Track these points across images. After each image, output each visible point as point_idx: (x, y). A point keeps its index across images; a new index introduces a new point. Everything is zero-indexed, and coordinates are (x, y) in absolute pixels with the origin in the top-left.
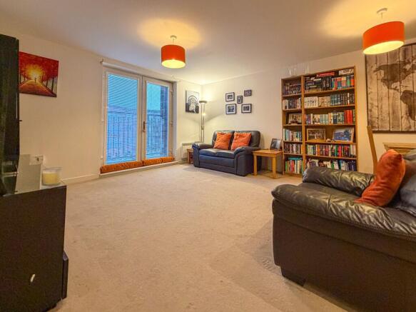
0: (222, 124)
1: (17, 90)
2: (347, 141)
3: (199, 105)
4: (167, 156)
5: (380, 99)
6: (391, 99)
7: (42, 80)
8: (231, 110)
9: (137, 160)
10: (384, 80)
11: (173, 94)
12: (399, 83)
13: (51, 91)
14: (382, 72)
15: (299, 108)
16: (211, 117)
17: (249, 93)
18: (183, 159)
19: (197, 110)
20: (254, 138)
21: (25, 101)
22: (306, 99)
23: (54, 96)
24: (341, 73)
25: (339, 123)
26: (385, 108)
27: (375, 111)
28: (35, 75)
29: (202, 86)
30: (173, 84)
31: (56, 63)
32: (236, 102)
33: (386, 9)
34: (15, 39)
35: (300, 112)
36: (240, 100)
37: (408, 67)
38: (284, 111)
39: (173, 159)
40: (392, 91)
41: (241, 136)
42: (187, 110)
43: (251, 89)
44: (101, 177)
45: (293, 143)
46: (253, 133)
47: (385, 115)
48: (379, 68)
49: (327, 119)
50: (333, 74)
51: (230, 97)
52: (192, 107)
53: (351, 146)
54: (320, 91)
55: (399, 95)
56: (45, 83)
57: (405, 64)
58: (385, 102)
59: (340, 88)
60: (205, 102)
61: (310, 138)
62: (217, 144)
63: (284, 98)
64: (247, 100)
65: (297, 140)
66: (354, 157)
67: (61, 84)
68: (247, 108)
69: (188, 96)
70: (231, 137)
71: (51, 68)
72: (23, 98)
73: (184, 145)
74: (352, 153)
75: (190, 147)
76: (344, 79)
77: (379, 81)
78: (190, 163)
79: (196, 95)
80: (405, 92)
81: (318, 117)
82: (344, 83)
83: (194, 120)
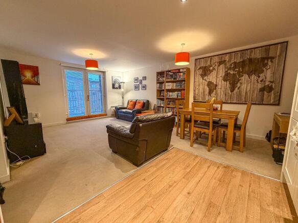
0: (132, 96)
1: (21, 83)
3: (121, 84)
4: (103, 113)
5: (199, 85)
6: (203, 85)
7: (32, 77)
8: (136, 88)
9: (86, 115)
10: (201, 75)
11: (104, 78)
13: (37, 82)
14: (201, 70)
15: (163, 89)
16: (127, 91)
17: (145, 78)
18: (112, 115)
19: (120, 87)
20: (146, 104)
21: (26, 87)
22: (167, 84)
23: (39, 84)
24: (181, 70)
25: (179, 97)
26: (201, 90)
27: (197, 91)
28: (28, 75)
29: (123, 73)
30: (104, 73)
31: (37, 68)
32: (138, 83)
33: (184, 44)
34: (16, 62)
35: (164, 90)
36: (141, 82)
37: (211, 68)
38: (158, 90)
39: (106, 115)
40: (204, 81)
41: (139, 103)
42: (114, 87)
43: (146, 76)
44: (67, 123)
45: (161, 107)
46: (145, 101)
47: (200, 93)
48: (200, 68)
49: (174, 95)
50: (177, 71)
51: (136, 80)
52: (117, 85)
54: (173, 80)
55: (206, 83)
56: (33, 78)
57: (210, 67)
58: (201, 86)
59: (180, 79)
60: (124, 83)
61: (168, 104)
62: (129, 106)
63: (157, 83)
64: (144, 82)
65: (162, 105)
67: (41, 78)
68: (144, 87)
69: (114, 79)
70: (135, 103)
71: (35, 71)
72: (25, 87)
73: (112, 107)
75: (114, 108)
76: (182, 74)
78: (115, 117)
79: (119, 79)
80: (209, 82)
81: (171, 93)
82: (181, 76)
83: (118, 93)
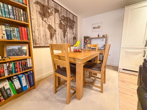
2: (24, 57)
5: (39, 26)
6: (44, 27)
10: (40, 13)
12: (46, 18)
37: (50, 11)
47: (42, 36)
53: (28, 60)
55: (47, 26)
66: (31, 68)
74: (29, 66)
77: (38, 13)
80: (49, 25)
